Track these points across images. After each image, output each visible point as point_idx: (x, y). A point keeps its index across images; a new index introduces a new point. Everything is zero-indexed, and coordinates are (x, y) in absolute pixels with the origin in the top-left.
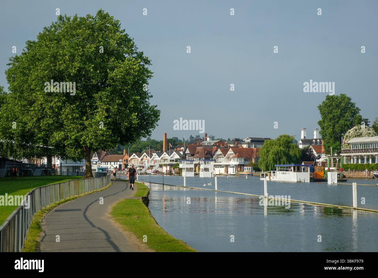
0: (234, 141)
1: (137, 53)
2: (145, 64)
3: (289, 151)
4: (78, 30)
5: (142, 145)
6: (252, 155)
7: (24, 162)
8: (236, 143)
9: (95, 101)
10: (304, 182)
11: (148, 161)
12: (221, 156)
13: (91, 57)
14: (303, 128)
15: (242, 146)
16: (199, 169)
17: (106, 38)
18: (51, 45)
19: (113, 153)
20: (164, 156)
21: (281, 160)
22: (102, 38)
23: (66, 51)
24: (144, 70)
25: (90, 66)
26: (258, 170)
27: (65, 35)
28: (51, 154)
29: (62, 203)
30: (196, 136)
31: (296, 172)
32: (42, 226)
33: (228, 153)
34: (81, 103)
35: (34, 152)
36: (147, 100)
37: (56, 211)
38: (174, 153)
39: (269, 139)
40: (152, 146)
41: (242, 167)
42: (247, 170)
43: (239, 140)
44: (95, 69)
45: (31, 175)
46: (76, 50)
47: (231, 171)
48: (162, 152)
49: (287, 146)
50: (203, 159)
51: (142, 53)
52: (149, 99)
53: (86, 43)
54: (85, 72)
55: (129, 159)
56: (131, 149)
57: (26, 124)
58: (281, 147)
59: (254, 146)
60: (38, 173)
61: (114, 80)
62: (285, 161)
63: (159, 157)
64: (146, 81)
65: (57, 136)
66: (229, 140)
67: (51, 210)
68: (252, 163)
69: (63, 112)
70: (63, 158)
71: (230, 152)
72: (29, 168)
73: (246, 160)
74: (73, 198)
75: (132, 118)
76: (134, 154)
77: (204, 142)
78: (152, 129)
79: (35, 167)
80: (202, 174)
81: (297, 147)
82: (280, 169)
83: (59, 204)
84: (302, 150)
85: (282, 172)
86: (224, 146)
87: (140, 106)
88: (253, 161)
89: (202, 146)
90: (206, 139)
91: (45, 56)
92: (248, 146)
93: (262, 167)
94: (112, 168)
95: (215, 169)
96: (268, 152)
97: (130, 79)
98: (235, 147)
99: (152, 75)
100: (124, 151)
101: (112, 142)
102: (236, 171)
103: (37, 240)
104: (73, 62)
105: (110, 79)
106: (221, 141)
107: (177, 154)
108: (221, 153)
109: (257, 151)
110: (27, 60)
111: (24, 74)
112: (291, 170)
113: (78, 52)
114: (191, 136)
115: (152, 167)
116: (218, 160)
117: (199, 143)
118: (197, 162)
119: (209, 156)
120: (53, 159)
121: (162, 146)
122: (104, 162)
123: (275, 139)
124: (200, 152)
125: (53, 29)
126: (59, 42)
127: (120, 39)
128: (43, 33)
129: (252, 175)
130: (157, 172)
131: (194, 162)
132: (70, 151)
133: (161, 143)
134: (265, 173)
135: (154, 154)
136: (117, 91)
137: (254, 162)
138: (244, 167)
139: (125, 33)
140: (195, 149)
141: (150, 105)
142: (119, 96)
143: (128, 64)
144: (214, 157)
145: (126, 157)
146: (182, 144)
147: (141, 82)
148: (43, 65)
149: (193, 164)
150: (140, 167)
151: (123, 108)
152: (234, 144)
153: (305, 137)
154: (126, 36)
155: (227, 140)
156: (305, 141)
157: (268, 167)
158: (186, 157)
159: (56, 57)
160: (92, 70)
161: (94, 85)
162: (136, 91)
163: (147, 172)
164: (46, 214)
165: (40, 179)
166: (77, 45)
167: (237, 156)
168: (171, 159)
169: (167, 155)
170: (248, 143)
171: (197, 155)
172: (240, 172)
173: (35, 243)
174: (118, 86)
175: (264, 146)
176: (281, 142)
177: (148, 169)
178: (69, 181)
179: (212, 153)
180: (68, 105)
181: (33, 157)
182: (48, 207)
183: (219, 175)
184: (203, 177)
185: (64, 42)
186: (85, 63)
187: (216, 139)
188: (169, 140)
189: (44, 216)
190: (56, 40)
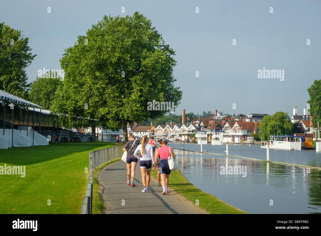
0: (238, 117)
1: (164, 46)
2: (170, 55)
3: (283, 125)
4: (119, 27)
5: (165, 118)
6: (253, 128)
7: (74, 131)
8: (241, 118)
9: (131, 83)
10: (297, 150)
11: (170, 131)
12: (229, 128)
13: (128, 49)
14: (295, 107)
15: (246, 120)
16: (211, 138)
17: (140, 33)
18: (98, 39)
19: (142, 125)
20: (183, 127)
21: (277, 132)
22: (137, 34)
23: (109, 44)
24: (170, 59)
25: (127, 56)
26: (258, 139)
27: (108, 31)
28: (95, 125)
29: (110, 163)
30: (208, 112)
31: (290, 141)
32: (99, 181)
33: (235, 125)
34: (120, 85)
35: (81, 123)
36: (172, 83)
37: (106, 170)
38: (191, 125)
39: (267, 115)
40: (173, 119)
41: (246, 137)
42: (249, 140)
43: (243, 116)
44: (131, 58)
45: (79, 141)
46: (116, 43)
47: (237, 140)
48: (181, 125)
49: (282, 121)
50: (214, 130)
51: (168, 46)
52: (173, 82)
53: (124, 37)
54: (124, 61)
55: (155, 130)
56: (156, 122)
57: (77, 101)
58: (277, 121)
59: (255, 121)
60: (84, 139)
61: (146, 67)
62: (280, 133)
63: (179, 128)
64: (172, 68)
65: (102, 111)
66: (234, 115)
67: (102, 169)
68: (253, 134)
69: (106, 92)
70: (104, 128)
71: (236, 125)
72: (78, 136)
73: (248, 132)
74: (118, 160)
75: (160, 97)
76: (159, 126)
77: (215, 117)
78: (176, 106)
79: (83, 135)
80: (214, 143)
81: (290, 121)
82: (277, 139)
83: (108, 164)
84: (294, 124)
85: (279, 141)
86: (231, 120)
87: (166, 88)
88: (255, 132)
89: (213, 120)
90: (217, 114)
91: (93, 48)
92: (250, 121)
93: (262, 137)
94: (142, 136)
95: (224, 138)
96: (267, 125)
97: (159, 67)
98: (239, 121)
99: (176, 63)
100: (151, 123)
101: (144, 116)
102: (241, 140)
103: (99, 192)
104: (114, 53)
105: (143, 66)
106: (228, 116)
107: (193, 126)
108: (229, 126)
109: (258, 124)
110: (79, 51)
111: (76, 63)
112: (286, 140)
113: (118, 45)
114: (204, 112)
115: (173, 136)
116: (226, 131)
117: (211, 118)
118: (209, 133)
119: (219, 128)
120: (96, 129)
121: (181, 120)
122: (135, 132)
123: (272, 115)
124: (212, 125)
125: (99, 26)
126: (103, 37)
127: (151, 34)
128: (91, 29)
129: (254, 144)
130: (177, 140)
131: (207, 132)
132: (111, 123)
133: (180, 117)
134: (264, 142)
135: (175, 126)
136: (148, 76)
137: (255, 134)
138: (247, 137)
139: (155, 30)
140: (208, 122)
141: (174, 87)
142: (150, 79)
143: (157, 54)
144: (223, 129)
145: (153, 128)
146: (197, 118)
147: (167, 69)
148: (91, 55)
149: (206, 134)
150: (164, 136)
151: (153, 89)
152: (239, 118)
153: (296, 114)
154: (156, 32)
155: (233, 115)
156: (296, 117)
157: (267, 138)
158: (201, 129)
159: (101, 49)
160: (128, 59)
161: (130, 71)
162: (163, 76)
163: (169, 140)
164: (99, 172)
165: (87, 145)
166: (118, 39)
167: (241, 129)
168: (188, 130)
169: (185, 127)
170: (250, 118)
171: (210, 127)
172: (244, 141)
173: (98, 194)
174: (149, 72)
175: (263, 121)
176: (277, 118)
177: (170, 138)
178: (115, 147)
179: (221, 126)
180: (110, 86)
181: (81, 127)
182: (100, 166)
183: (227, 143)
184: (214, 144)
185: (107, 37)
186: (123, 54)
187: (224, 114)
188: (187, 115)
189: (98, 174)
190: (101, 35)
